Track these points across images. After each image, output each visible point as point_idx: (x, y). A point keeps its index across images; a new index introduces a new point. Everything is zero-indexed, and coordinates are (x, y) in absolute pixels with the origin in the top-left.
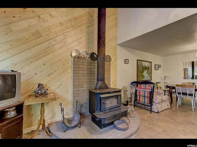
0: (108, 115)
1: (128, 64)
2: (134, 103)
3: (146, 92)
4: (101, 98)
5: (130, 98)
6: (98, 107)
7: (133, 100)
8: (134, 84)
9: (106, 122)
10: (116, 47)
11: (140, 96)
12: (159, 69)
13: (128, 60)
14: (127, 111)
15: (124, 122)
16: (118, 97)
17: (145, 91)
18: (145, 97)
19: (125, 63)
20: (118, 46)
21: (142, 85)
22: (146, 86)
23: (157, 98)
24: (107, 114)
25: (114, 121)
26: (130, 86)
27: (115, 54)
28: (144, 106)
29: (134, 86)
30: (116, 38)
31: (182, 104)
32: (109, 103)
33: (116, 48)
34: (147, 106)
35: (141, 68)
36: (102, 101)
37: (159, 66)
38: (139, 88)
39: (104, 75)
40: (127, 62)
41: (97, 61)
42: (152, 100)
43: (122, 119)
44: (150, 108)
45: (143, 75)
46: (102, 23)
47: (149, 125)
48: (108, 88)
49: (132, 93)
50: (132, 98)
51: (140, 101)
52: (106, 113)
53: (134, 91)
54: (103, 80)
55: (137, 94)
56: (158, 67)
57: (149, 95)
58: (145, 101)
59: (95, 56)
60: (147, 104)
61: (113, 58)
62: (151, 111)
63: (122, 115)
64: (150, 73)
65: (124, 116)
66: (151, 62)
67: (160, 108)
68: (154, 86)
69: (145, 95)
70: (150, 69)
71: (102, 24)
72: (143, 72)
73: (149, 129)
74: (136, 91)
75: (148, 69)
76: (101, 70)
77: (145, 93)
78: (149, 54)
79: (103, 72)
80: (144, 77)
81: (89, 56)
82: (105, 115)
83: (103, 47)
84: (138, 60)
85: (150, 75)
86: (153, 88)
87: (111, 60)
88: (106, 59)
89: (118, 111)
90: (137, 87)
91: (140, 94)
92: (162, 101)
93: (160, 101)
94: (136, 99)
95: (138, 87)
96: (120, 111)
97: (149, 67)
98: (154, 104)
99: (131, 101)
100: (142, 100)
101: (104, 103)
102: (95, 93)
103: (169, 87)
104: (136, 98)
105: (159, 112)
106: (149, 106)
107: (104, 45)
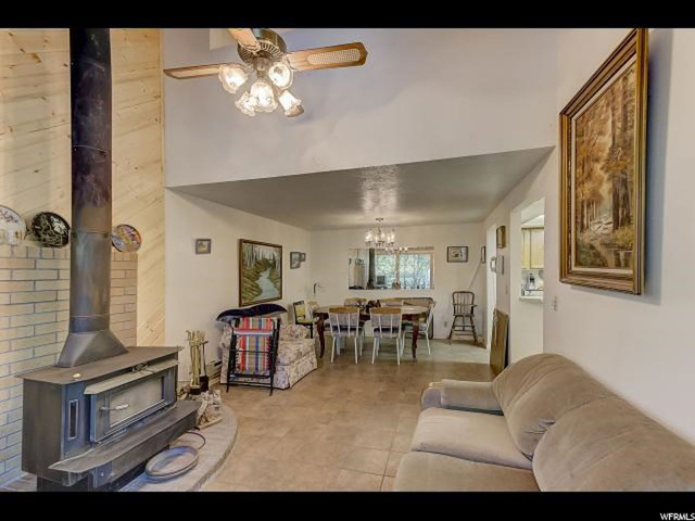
0: (121, 449)
1: (208, 255)
2: (229, 378)
3: (261, 339)
4: (88, 397)
5: (216, 364)
6: (73, 434)
7: (225, 369)
8: (229, 317)
9: (112, 474)
10: (163, 196)
11: (244, 352)
12: (302, 263)
13: (209, 240)
14: (195, 413)
15: (185, 448)
16: (163, 378)
17: (257, 337)
18: (257, 353)
19: (197, 252)
20: (171, 193)
21: (251, 319)
22: (260, 321)
23: (287, 351)
24: (116, 447)
25: (147, 461)
26: (217, 326)
27: (159, 222)
28: (255, 380)
29: (230, 323)
30: (159, 164)
31: (342, 350)
32: (126, 406)
33: (159, 200)
34: (264, 377)
35: (250, 266)
36: (96, 407)
37: (302, 257)
38: (243, 330)
39: (105, 307)
40: (206, 249)
41: (68, 246)
42: (275, 358)
43: (179, 444)
44: (268, 381)
45: (257, 286)
46: (91, 115)
47: (261, 429)
48: (123, 351)
49: (221, 346)
50: (220, 363)
51: (244, 369)
52: (114, 443)
53: (226, 339)
54: (101, 324)
55: (237, 347)
56: (298, 259)
57: (266, 346)
58: (257, 364)
59: (58, 227)
60: (262, 373)
61: (147, 238)
62: (272, 389)
63: (175, 431)
64: (277, 280)
65: (185, 431)
66: (281, 247)
67: (293, 374)
68: (279, 320)
69: (257, 347)
70: (278, 264)
71: (93, 119)
72: (257, 277)
73: (257, 441)
74: (234, 337)
75: (273, 266)
76: (89, 291)
77: (257, 342)
78: (276, 224)
79: (101, 297)
80: (260, 291)
81: (21, 227)
82: (105, 453)
83: (99, 202)
84: (242, 242)
85: (278, 284)
86: (279, 326)
87: (139, 244)
88: (118, 238)
89: (163, 423)
90: (236, 325)
91: (244, 347)
92: (299, 355)
93: (293, 357)
94: (234, 364)
95: (241, 326)
96: (171, 421)
97: (275, 263)
98: (279, 368)
99: (218, 375)
100: (249, 364)
101: (104, 414)
102: (58, 386)
103: (319, 315)
104: (235, 361)
105: (291, 384)
106: (267, 377)
107: (107, 196)
